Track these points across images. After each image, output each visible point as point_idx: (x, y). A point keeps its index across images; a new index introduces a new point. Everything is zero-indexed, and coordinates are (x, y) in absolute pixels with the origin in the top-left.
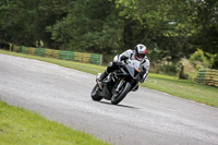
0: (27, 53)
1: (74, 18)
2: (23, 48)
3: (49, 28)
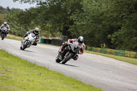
0: (95, 51)
1: (126, 29)
2: (93, 48)
3: (109, 36)
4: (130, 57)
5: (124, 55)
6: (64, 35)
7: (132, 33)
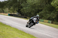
4: (46, 22)
5: (43, 22)
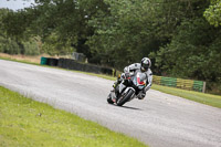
1: (179, 44)
3: (152, 54)
6: (78, 51)
7: (188, 50)
